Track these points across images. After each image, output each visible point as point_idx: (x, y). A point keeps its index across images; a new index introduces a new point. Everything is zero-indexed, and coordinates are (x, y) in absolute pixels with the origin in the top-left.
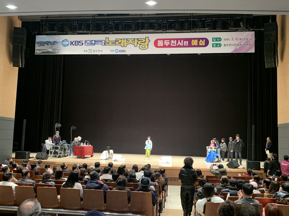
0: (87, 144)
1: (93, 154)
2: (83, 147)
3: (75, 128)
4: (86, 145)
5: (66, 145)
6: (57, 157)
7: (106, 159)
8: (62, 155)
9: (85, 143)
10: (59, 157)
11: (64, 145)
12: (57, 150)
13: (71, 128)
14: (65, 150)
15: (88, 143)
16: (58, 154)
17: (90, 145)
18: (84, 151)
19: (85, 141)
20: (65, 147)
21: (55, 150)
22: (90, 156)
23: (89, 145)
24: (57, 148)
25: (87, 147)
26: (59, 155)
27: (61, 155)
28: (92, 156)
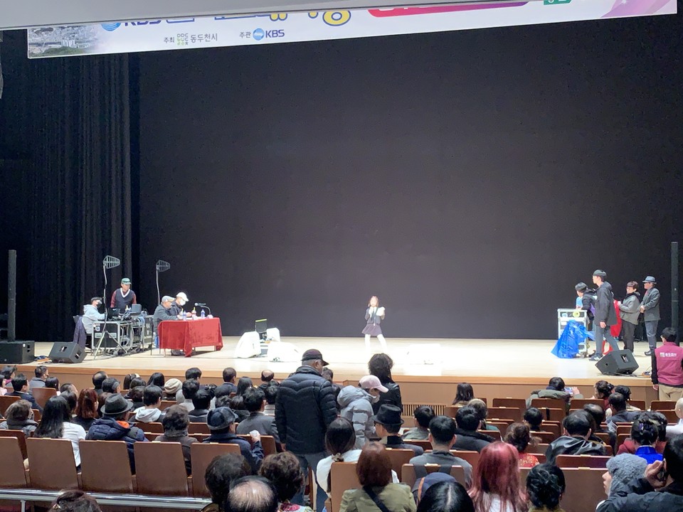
0: (199, 315)
1: (220, 340)
2: (186, 323)
3: (168, 266)
4: (196, 318)
5: (142, 318)
6: (116, 352)
7: (252, 355)
8: (129, 348)
9: (194, 311)
10: (121, 353)
11: (135, 318)
12: (112, 335)
13: (157, 268)
14: (137, 332)
15: (203, 311)
16: (115, 345)
17: (211, 317)
18: (188, 335)
19: (196, 304)
20: (139, 324)
21: (106, 335)
22: (212, 348)
23: (206, 316)
24: (112, 328)
25: (200, 321)
26: (118, 348)
27: (125, 347)
28: (218, 348)
